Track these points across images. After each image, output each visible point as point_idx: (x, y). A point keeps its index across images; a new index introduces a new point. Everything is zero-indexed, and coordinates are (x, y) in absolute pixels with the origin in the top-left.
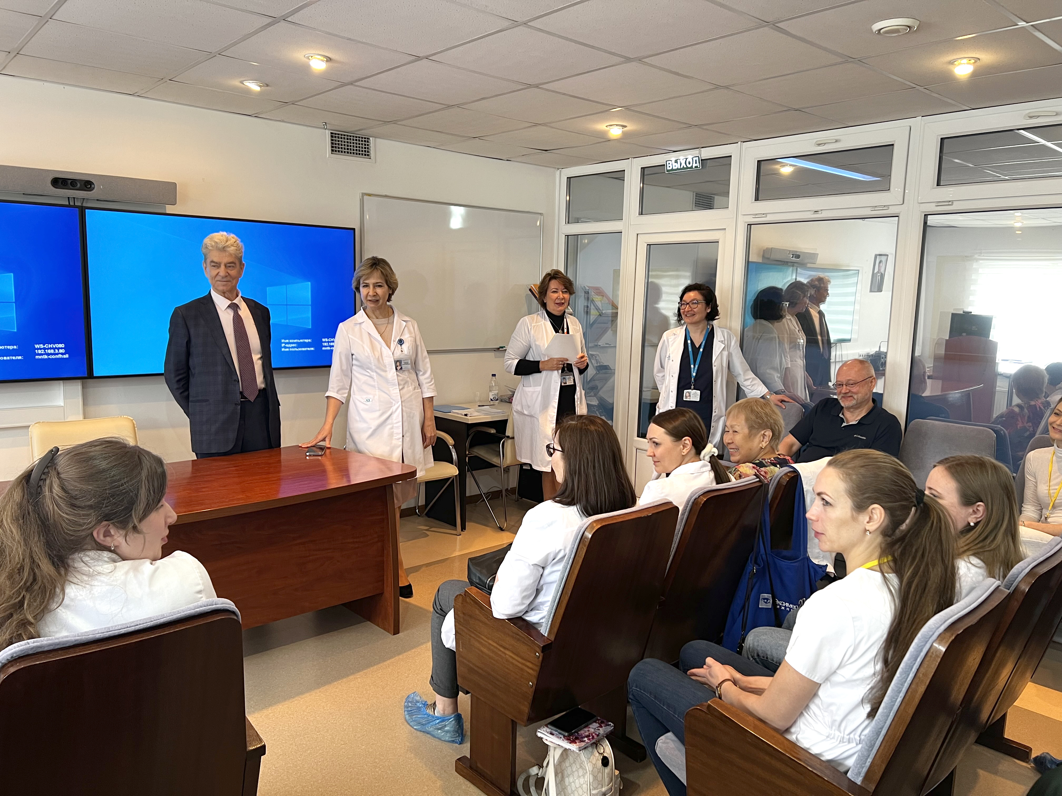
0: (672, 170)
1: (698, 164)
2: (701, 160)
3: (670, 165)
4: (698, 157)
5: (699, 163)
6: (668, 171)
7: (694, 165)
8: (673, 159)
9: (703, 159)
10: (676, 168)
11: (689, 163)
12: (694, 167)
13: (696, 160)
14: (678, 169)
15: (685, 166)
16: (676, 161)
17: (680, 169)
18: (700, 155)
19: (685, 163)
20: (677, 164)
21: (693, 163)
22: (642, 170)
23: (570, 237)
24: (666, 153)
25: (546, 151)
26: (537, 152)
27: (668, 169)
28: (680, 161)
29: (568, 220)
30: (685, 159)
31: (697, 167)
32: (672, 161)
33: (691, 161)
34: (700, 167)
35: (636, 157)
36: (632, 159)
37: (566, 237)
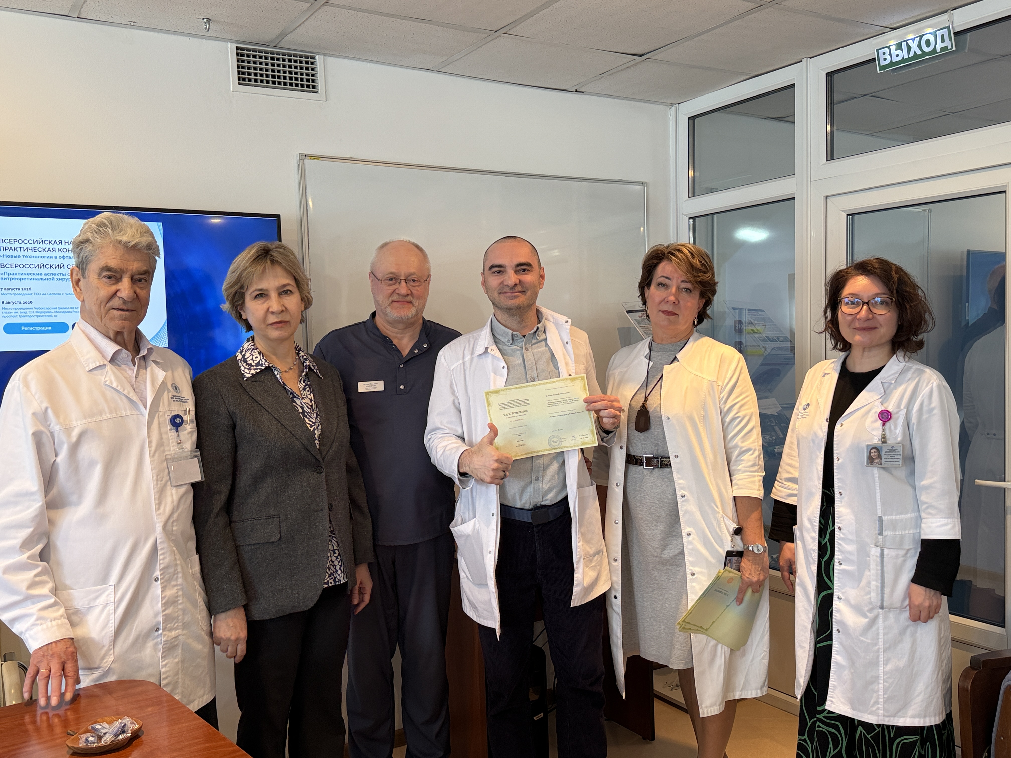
0: (892, 64)
1: (947, 43)
2: (954, 33)
3: (885, 56)
4: (948, 27)
5: (950, 39)
6: (882, 68)
7: (939, 45)
8: (892, 43)
9: (957, 30)
10: (899, 59)
11: (928, 43)
13: (942, 36)
14: (903, 60)
15: (919, 52)
16: (899, 47)
17: (909, 59)
18: (952, 24)
19: (920, 46)
20: (901, 51)
21: (936, 43)
22: (829, 78)
23: (697, 219)
24: (877, 34)
25: (641, 56)
26: (625, 61)
27: (881, 65)
28: (907, 43)
29: (693, 192)
30: (919, 38)
31: (945, 48)
32: (889, 47)
33: (932, 38)
34: (952, 47)
35: (815, 55)
36: (807, 61)
37: (691, 221)
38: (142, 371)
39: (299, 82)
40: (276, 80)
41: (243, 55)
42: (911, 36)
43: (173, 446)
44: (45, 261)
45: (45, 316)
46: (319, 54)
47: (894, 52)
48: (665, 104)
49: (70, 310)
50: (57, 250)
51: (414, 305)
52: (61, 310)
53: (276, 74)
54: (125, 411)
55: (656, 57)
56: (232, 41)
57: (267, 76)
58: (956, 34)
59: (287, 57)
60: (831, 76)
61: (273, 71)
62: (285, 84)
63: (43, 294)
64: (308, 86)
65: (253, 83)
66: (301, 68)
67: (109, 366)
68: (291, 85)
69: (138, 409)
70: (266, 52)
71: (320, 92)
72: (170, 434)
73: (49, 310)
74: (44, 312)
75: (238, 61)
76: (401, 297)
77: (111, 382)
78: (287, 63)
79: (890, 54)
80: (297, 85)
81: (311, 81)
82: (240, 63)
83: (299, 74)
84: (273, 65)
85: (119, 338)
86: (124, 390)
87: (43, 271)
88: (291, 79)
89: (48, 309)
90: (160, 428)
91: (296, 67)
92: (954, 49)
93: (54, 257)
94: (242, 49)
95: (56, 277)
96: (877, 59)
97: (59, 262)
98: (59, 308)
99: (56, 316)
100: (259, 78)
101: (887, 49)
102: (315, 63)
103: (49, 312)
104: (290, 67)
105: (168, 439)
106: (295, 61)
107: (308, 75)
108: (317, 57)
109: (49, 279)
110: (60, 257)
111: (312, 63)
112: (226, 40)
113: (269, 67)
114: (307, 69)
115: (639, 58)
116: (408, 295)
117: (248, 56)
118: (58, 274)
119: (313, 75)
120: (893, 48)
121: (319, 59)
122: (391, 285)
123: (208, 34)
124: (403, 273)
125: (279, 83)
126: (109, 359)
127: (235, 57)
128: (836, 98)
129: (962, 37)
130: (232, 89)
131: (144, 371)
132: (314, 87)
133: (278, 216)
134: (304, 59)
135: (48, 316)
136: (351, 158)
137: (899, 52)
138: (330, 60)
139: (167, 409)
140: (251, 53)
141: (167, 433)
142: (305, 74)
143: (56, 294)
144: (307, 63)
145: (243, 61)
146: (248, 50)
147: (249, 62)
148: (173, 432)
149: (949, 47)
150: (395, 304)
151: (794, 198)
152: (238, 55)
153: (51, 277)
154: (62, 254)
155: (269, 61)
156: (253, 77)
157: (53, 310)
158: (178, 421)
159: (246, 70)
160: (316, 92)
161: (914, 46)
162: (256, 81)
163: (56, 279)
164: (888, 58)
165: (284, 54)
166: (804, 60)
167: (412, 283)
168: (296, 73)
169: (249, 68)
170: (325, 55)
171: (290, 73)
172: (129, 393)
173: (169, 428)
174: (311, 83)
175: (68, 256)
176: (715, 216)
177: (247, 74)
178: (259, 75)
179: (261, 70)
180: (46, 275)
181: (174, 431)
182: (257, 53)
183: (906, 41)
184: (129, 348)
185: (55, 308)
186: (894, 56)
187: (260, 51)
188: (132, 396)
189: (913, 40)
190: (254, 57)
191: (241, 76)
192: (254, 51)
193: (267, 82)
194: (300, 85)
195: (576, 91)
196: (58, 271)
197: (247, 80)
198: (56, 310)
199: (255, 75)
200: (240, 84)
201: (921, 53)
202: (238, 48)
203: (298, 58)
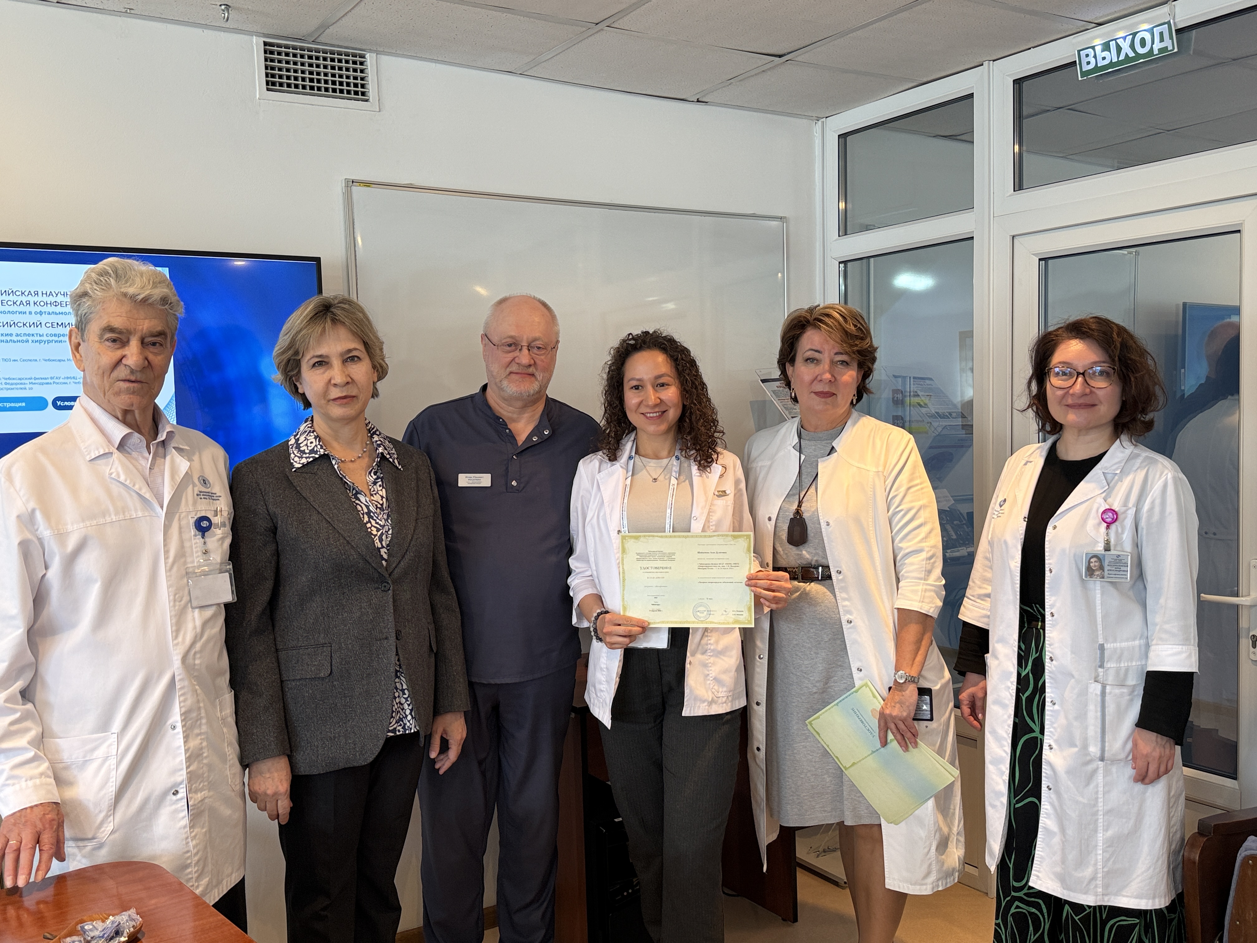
0: (1097, 69)
1: (1167, 43)
2: (1176, 30)
3: (1088, 59)
4: (1169, 23)
5: (1171, 38)
6: (1084, 74)
7: (1157, 46)
8: (1098, 42)
9: (1180, 26)
10: (1106, 62)
11: (1143, 42)
12: (1156, 52)
13: (1161, 34)
14: (1111, 64)
15: (1131, 54)
16: (1106, 47)
17: (1119, 63)
18: (1174, 19)
19: (1132, 46)
20: (1109, 53)
21: (1153, 43)
22: (1017, 86)
23: (849, 264)
24: (1078, 30)
25: (780, 56)
26: (760, 64)
27: (1083, 70)
28: (1117, 43)
29: (844, 230)
30: (1131, 36)
31: (1165, 49)
32: (1093, 48)
33: (1148, 37)
34: (1174, 48)
35: (1000, 56)
36: (989, 64)
37: (842, 266)
38: (159, 461)
39: (345, 87)
40: (315, 84)
41: (272, 53)
42: (1121, 34)
43: (198, 557)
44: (17, 318)
45: (17, 389)
46: (370, 51)
47: (1100, 54)
48: (809, 117)
49: (49, 381)
50: (32, 303)
51: (537, 380)
52: (37, 381)
53: (315, 76)
54: (136, 511)
55: (799, 59)
56: (258, 34)
57: (303, 79)
58: (1178, 31)
59: (328, 55)
60: (1019, 83)
61: (311, 73)
62: (327, 90)
63: (15, 360)
64: (356, 93)
65: (285, 88)
66: (347, 70)
67: (117, 454)
68: (334, 90)
69: (153, 509)
70: (302, 49)
71: (371, 100)
72: (193, 542)
73: (23, 381)
74: (16, 384)
75: (266, 60)
76: (521, 367)
77: (118, 475)
78: (329, 63)
79: (1095, 57)
80: (341, 91)
81: (359, 86)
82: (268, 63)
83: (344, 77)
84: (311, 65)
85: (129, 418)
86: (134, 485)
87: (14, 330)
88: (334, 83)
89: (20, 379)
90: (180, 533)
91: (340, 69)
92: (1176, 50)
93: (28, 313)
94: (272, 45)
95: (30, 339)
96: (1078, 62)
97: (34, 319)
98: (35, 379)
99: (32, 389)
100: (292, 81)
101: (1091, 50)
102: (365, 63)
103: (21, 384)
104: (333, 68)
105: (191, 547)
106: (340, 61)
107: (355, 78)
108: (368, 56)
109: (22, 341)
110: (36, 313)
111: (362, 63)
112: (250, 33)
113: (306, 68)
114: (355, 70)
115: (777, 59)
116: (530, 366)
117: (279, 54)
118: (33, 335)
119: (362, 79)
120: (1098, 49)
121: (370, 58)
122: (510, 352)
123: (227, 25)
124: (525, 337)
125: (319, 89)
126: (116, 446)
127: (262, 55)
128: (1025, 112)
129: (1185, 35)
130: (258, 96)
131: (163, 460)
132: (363, 94)
133: (318, 260)
134: (351, 58)
135: (21, 389)
136: (411, 184)
137: (1106, 54)
138: (384, 59)
139: (191, 508)
140: (283, 49)
141: (190, 540)
142: (352, 78)
143: (30, 360)
144: (355, 63)
145: (272, 61)
146: (279, 46)
147: (280, 62)
148: (199, 539)
149: (1170, 48)
150: (513, 376)
151: (972, 238)
152: (265, 52)
153: (24, 338)
154: (38, 309)
155: (306, 60)
156: (285, 80)
157: (27, 381)
158: (205, 524)
159: (277, 72)
160: (367, 101)
161: (1125, 46)
162: (289, 86)
163: (30, 341)
164: (1093, 61)
165: (325, 52)
166: (986, 64)
167: (535, 351)
168: (341, 76)
169: (280, 69)
170: (378, 53)
171: (333, 75)
172: (140, 489)
173: (193, 533)
174: (359, 89)
175: (47, 311)
176: (872, 260)
177: (277, 76)
178: (292, 78)
179: (296, 71)
180: (17, 335)
181: (200, 537)
182: (291, 50)
183: (1115, 40)
184: (143, 431)
185: (29, 379)
186: (1099, 59)
187: (295, 48)
188: (145, 493)
189: (1124, 38)
190: (287, 54)
191: (270, 79)
192: (287, 47)
193: (304, 87)
194: (345, 91)
195: (698, 101)
196: (33, 330)
197: (278, 84)
198: (31, 381)
199: (288, 78)
200: (268, 90)
201: (1134, 55)
202: (265, 44)
203: (343, 57)
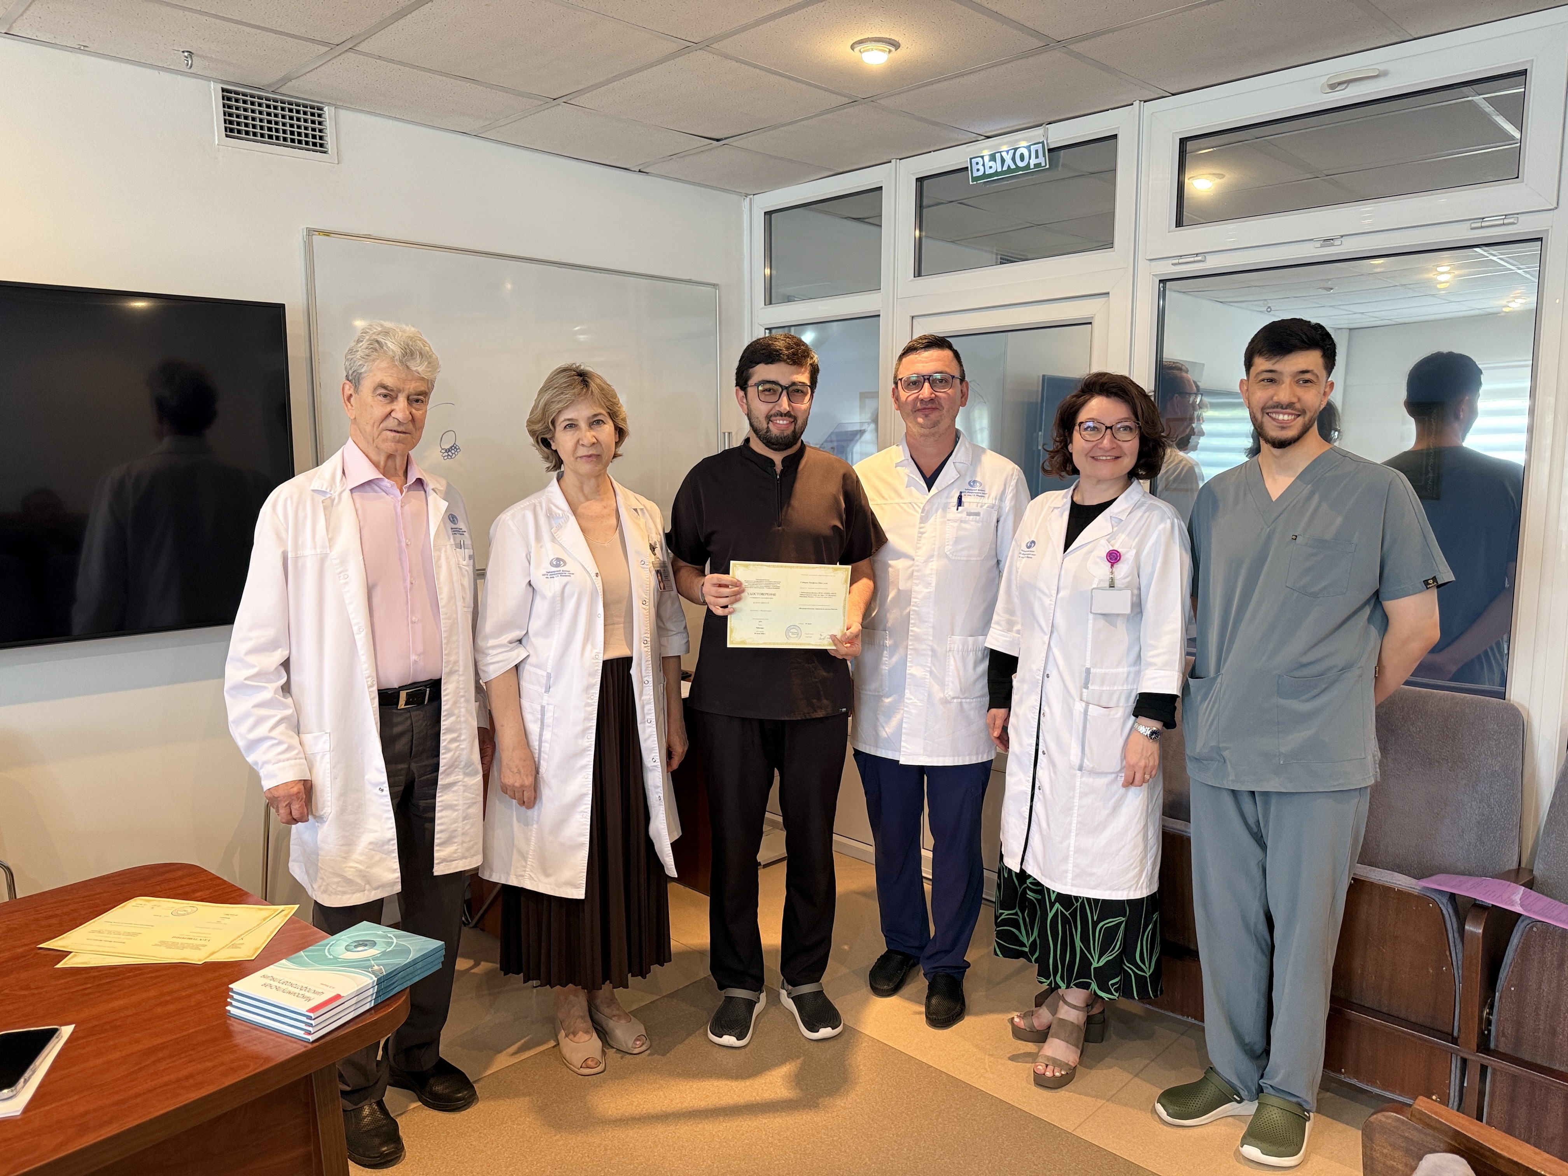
0: (984, 176)
1: (1041, 160)
2: (1048, 149)
3: (978, 167)
4: (1043, 143)
5: (1044, 156)
6: (975, 179)
7: (1033, 162)
8: (986, 153)
9: (1052, 147)
10: (992, 171)
11: (1022, 157)
12: (1032, 166)
13: (1037, 151)
14: (997, 173)
16: (993, 158)
17: (1002, 173)
18: (1047, 140)
21: (1030, 158)
22: (919, 183)
24: (971, 141)
25: (718, 140)
26: (699, 145)
27: (974, 176)
28: (1001, 155)
29: (769, 299)
30: (1013, 151)
31: (1039, 165)
33: (1026, 153)
35: (906, 156)
36: (896, 162)
39: (303, 138)
41: (229, 99)
42: (1005, 148)
46: (329, 104)
47: (988, 164)
48: (739, 193)
53: (273, 126)
55: (735, 144)
56: (216, 80)
57: (262, 128)
59: (286, 106)
60: (921, 181)
61: (269, 122)
62: (285, 139)
64: (314, 144)
65: (244, 136)
66: (306, 121)
68: (293, 141)
70: (260, 98)
71: (330, 152)
75: (224, 106)
78: (287, 113)
79: (984, 165)
80: (300, 142)
81: (318, 137)
82: (226, 110)
83: (303, 128)
84: (269, 114)
88: (292, 133)
91: (298, 119)
92: (1048, 166)
94: (230, 92)
96: (969, 168)
101: (980, 159)
102: (323, 116)
104: (291, 118)
106: (298, 112)
107: (314, 130)
108: (326, 109)
111: (320, 116)
112: (208, 79)
113: (264, 116)
114: (313, 122)
115: (715, 142)
117: (237, 101)
119: (320, 131)
120: (986, 159)
121: (328, 111)
123: (190, 71)
125: (277, 138)
127: (221, 101)
128: (925, 204)
129: (1056, 153)
130: (217, 142)
132: (321, 145)
133: (282, 307)
134: (309, 110)
136: (369, 235)
137: (992, 163)
138: (343, 114)
140: (241, 97)
142: (310, 129)
144: (313, 114)
145: (230, 107)
146: (237, 93)
147: (237, 109)
149: (1043, 164)
151: (879, 316)
152: (224, 98)
155: (264, 109)
156: (243, 128)
159: (235, 119)
160: (325, 152)
161: (1008, 158)
162: (247, 133)
164: (982, 168)
165: (283, 102)
166: (893, 161)
168: (299, 127)
169: (238, 116)
170: (337, 107)
171: (292, 126)
174: (318, 141)
177: (235, 123)
178: (251, 126)
179: (254, 119)
182: (249, 98)
183: (1000, 152)
186: (987, 167)
187: (252, 96)
189: (1007, 152)
190: (245, 102)
191: (228, 125)
192: (244, 95)
193: (262, 136)
194: (304, 142)
195: (640, 171)
197: (236, 131)
199: (246, 125)
200: (227, 136)
201: (1015, 167)
202: (223, 90)
203: (301, 108)
